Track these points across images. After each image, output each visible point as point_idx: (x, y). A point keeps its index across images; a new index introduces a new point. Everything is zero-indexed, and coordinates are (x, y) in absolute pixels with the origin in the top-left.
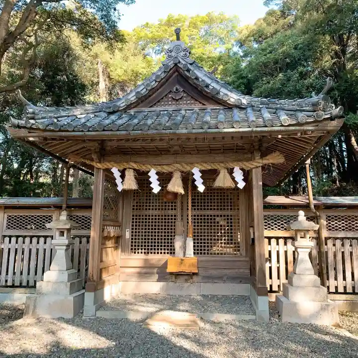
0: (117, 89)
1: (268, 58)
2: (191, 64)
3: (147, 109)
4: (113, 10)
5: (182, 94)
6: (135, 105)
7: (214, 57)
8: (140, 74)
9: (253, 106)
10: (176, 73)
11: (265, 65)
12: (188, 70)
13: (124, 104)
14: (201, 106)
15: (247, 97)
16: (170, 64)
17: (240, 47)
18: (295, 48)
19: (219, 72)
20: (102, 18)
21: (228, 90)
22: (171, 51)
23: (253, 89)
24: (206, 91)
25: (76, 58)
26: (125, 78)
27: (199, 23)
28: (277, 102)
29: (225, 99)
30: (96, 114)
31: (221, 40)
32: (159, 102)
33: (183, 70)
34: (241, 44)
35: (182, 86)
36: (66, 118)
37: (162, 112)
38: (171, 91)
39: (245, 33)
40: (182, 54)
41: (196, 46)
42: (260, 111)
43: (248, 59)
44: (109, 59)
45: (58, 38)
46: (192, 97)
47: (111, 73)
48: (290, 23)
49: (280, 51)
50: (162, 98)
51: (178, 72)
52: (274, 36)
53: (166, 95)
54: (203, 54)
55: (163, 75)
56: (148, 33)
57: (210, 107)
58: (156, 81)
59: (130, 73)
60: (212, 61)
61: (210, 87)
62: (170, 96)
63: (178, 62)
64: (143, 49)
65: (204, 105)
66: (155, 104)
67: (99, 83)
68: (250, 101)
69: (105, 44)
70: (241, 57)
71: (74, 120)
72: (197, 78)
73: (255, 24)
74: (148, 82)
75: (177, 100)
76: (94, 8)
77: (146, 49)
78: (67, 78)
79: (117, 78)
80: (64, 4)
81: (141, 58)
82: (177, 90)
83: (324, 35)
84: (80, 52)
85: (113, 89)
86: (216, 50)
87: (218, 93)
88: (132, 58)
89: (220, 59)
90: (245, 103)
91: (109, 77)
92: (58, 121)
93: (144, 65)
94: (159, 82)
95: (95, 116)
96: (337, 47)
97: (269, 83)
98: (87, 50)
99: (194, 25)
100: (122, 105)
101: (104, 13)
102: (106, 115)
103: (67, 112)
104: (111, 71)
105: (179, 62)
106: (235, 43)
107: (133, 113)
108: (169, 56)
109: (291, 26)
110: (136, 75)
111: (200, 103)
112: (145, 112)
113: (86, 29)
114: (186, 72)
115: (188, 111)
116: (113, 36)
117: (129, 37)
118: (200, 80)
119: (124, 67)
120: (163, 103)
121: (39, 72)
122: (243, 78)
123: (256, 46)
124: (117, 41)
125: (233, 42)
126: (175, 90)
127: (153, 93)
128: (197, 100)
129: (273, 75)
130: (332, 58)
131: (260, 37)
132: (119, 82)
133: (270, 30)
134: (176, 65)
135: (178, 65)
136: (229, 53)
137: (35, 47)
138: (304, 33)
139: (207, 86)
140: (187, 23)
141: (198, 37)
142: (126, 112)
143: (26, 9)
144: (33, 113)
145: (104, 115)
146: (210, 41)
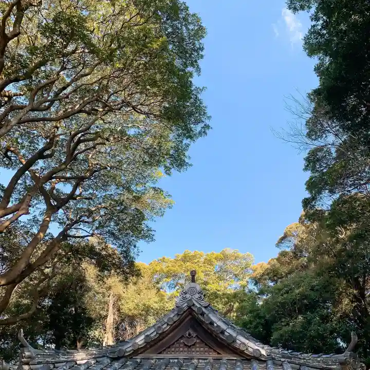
0: (126, 325)
1: (285, 299)
2: (205, 307)
3: (155, 356)
4: (133, 247)
5: (195, 340)
6: (142, 350)
7: (229, 294)
8: (152, 308)
9: (273, 359)
10: (190, 317)
11: (283, 305)
12: (203, 314)
13: (131, 349)
14: (215, 355)
15: (266, 347)
16: (184, 306)
17: (255, 284)
18: (312, 289)
19: (235, 310)
20: (121, 254)
21: (245, 337)
22: (186, 293)
23: (272, 330)
24: (221, 339)
25: (89, 289)
26: (136, 312)
27: (214, 260)
28: (300, 356)
29: (242, 348)
30: (98, 359)
31: (236, 277)
32: (169, 347)
33: (197, 314)
34: (257, 281)
35: (195, 330)
36: (65, 363)
37: (171, 360)
38: (183, 336)
39: (260, 271)
40: (197, 296)
41: (211, 282)
42: (281, 365)
43: (265, 297)
44: (121, 292)
45: (75, 269)
46: (206, 345)
47: (121, 307)
48: (304, 264)
49: (297, 291)
50: (174, 344)
51: (192, 315)
52: (289, 276)
53: (178, 340)
54: (218, 291)
55: (176, 319)
56: (164, 267)
57: (226, 357)
58: (168, 325)
59: (141, 307)
60: (228, 298)
61: (226, 333)
62: (182, 341)
63: (192, 304)
64: (158, 283)
65: (219, 353)
66: (165, 350)
67: (107, 316)
68: (270, 353)
69: (121, 278)
70: (257, 294)
71: (73, 366)
72: (212, 323)
73: (269, 263)
74: (160, 325)
75: (189, 347)
76: (116, 244)
77: (161, 283)
78: (75, 311)
79: (127, 312)
80: (88, 240)
81: (154, 291)
82: (189, 335)
83: (339, 278)
84: (94, 284)
85: (120, 323)
86: (231, 286)
87: (234, 341)
88: (145, 291)
89: (235, 296)
90: (265, 354)
91: (119, 310)
92: (54, 367)
93: (157, 299)
94: (171, 325)
95: (97, 362)
96: (355, 292)
97: (288, 324)
98: (101, 282)
99: (209, 262)
100: (128, 350)
101: (124, 249)
102: (110, 362)
103: (66, 357)
104: (122, 304)
105: (194, 305)
106: (249, 280)
107: (139, 360)
108: (184, 298)
109: (305, 267)
110: (147, 310)
111: (215, 351)
112: (152, 359)
113: (104, 263)
114: (200, 316)
115: (201, 361)
116: (129, 270)
117: (145, 270)
118: (215, 325)
119: (135, 301)
120: (173, 349)
121: (47, 302)
122: (260, 318)
123: (271, 284)
124: (133, 276)
125: (247, 279)
126: (187, 335)
127: (164, 338)
128: (211, 348)
129: (292, 317)
130: (352, 302)
131: (275, 276)
132: (129, 316)
133: (284, 270)
134: (190, 308)
135: (192, 307)
136: (244, 290)
137: (50, 278)
138: (319, 275)
139: (223, 332)
140: (202, 260)
141: (212, 273)
142: (132, 358)
143: (51, 243)
144: (29, 357)
145: (106, 361)
146: (225, 276)
